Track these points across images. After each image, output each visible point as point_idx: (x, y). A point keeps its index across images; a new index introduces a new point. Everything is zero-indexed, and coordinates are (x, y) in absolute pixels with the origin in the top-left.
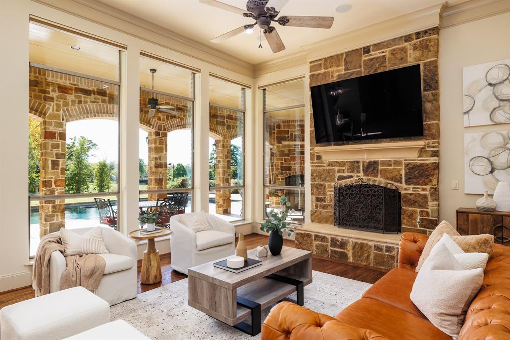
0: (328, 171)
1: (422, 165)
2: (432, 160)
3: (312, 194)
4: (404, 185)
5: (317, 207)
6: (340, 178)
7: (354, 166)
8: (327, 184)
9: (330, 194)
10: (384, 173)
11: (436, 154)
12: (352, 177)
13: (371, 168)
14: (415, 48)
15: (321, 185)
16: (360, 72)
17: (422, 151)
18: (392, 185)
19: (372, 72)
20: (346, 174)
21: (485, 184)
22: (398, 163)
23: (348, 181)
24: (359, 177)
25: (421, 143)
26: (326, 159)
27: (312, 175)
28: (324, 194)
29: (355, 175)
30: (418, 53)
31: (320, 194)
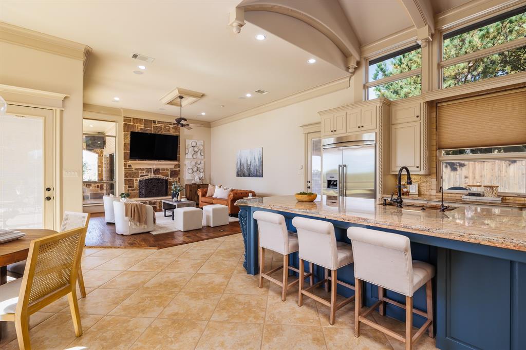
0: (135, 173)
1: (175, 170)
2: (178, 169)
3: (125, 184)
4: (169, 178)
5: (128, 190)
6: (142, 176)
7: (149, 170)
8: (134, 179)
9: (136, 184)
10: (162, 174)
11: (179, 167)
12: (148, 175)
13: (157, 171)
14: (173, 128)
15: (131, 180)
16: (151, 130)
17: (175, 166)
18: (165, 178)
19: (156, 132)
20: (145, 174)
21: (192, 177)
22: (167, 169)
23: (146, 178)
24: (151, 176)
25: (176, 163)
26: (134, 167)
27: (125, 175)
28: (133, 184)
29: (149, 174)
30: (174, 130)
31: (130, 184)
